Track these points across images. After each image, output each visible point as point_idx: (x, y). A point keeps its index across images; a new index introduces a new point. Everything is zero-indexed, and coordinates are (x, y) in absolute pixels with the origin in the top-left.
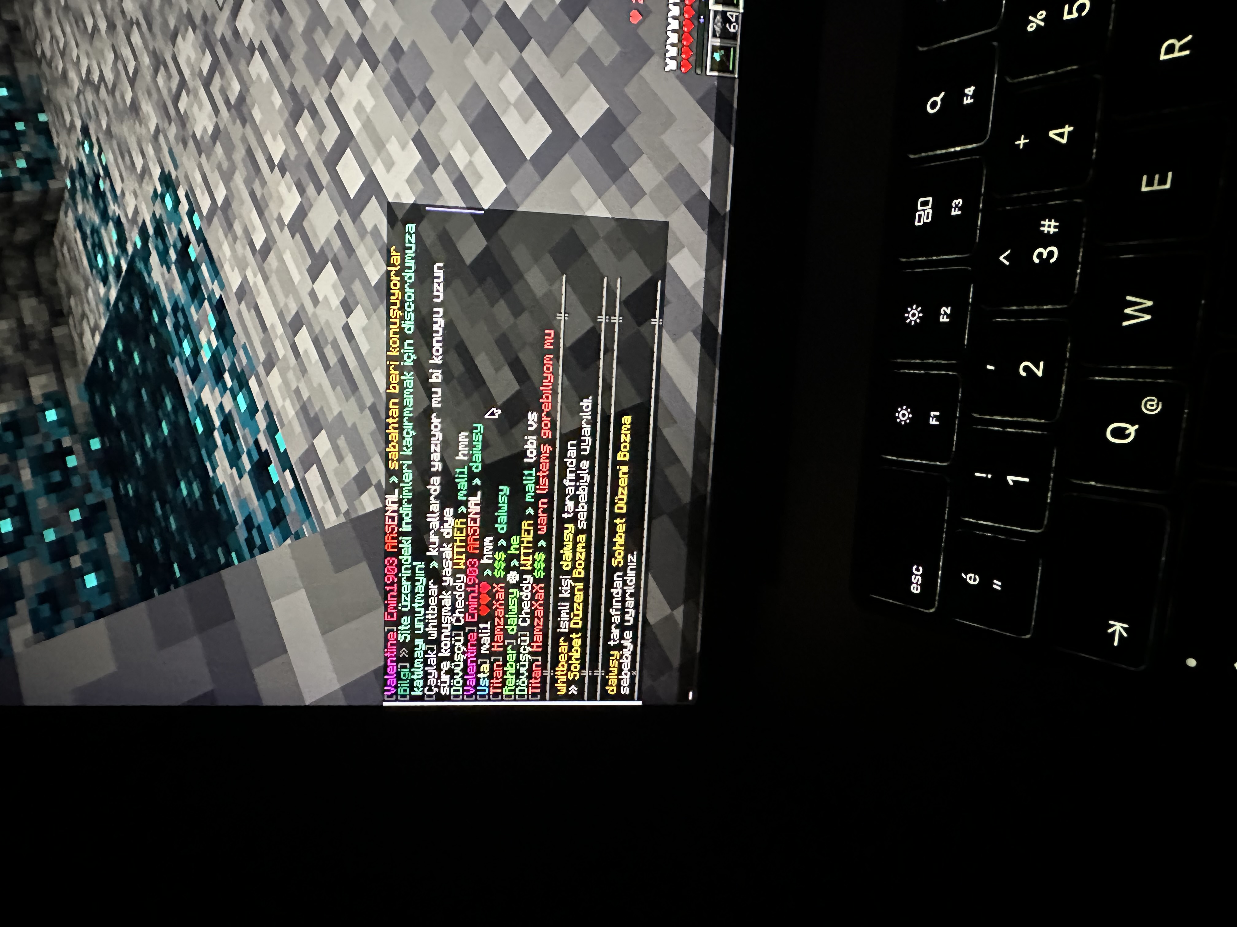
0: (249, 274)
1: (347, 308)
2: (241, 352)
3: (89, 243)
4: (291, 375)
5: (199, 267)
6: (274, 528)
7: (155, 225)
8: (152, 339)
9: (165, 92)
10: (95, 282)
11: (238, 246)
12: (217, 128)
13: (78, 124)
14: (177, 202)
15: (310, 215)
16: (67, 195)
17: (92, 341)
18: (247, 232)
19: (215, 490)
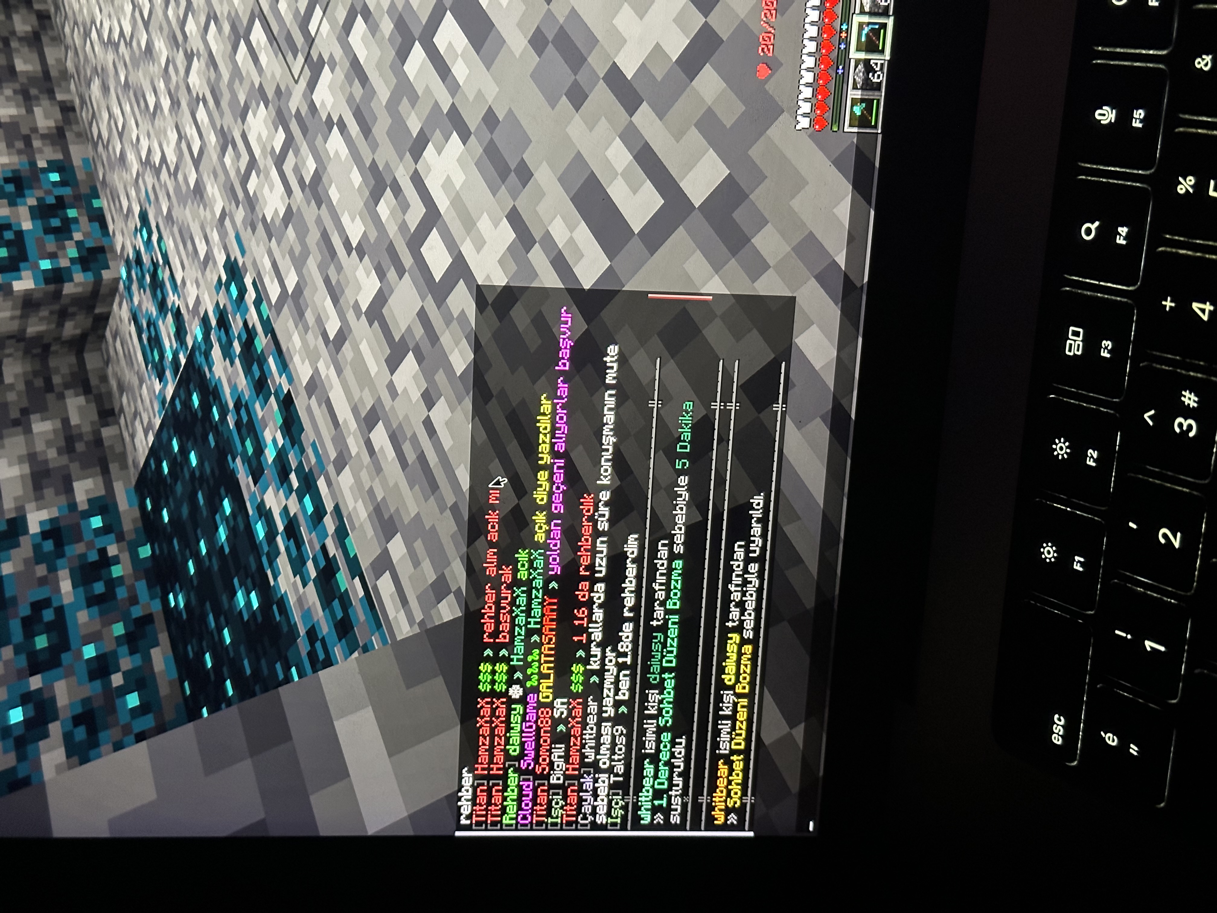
0: (321, 366)
1: (429, 399)
2: (310, 451)
3: (145, 337)
4: (364, 475)
5: (266, 360)
6: (340, 640)
7: (218, 316)
8: (211, 437)
9: (232, 174)
10: (150, 378)
11: (310, 336)
12: (289, 209)
13: (137, 210)
14: (242, 291)
15: (389, 301)
16: (121, 286)
17: (144, 442)
18: (320, 322)
19: (276, 600)
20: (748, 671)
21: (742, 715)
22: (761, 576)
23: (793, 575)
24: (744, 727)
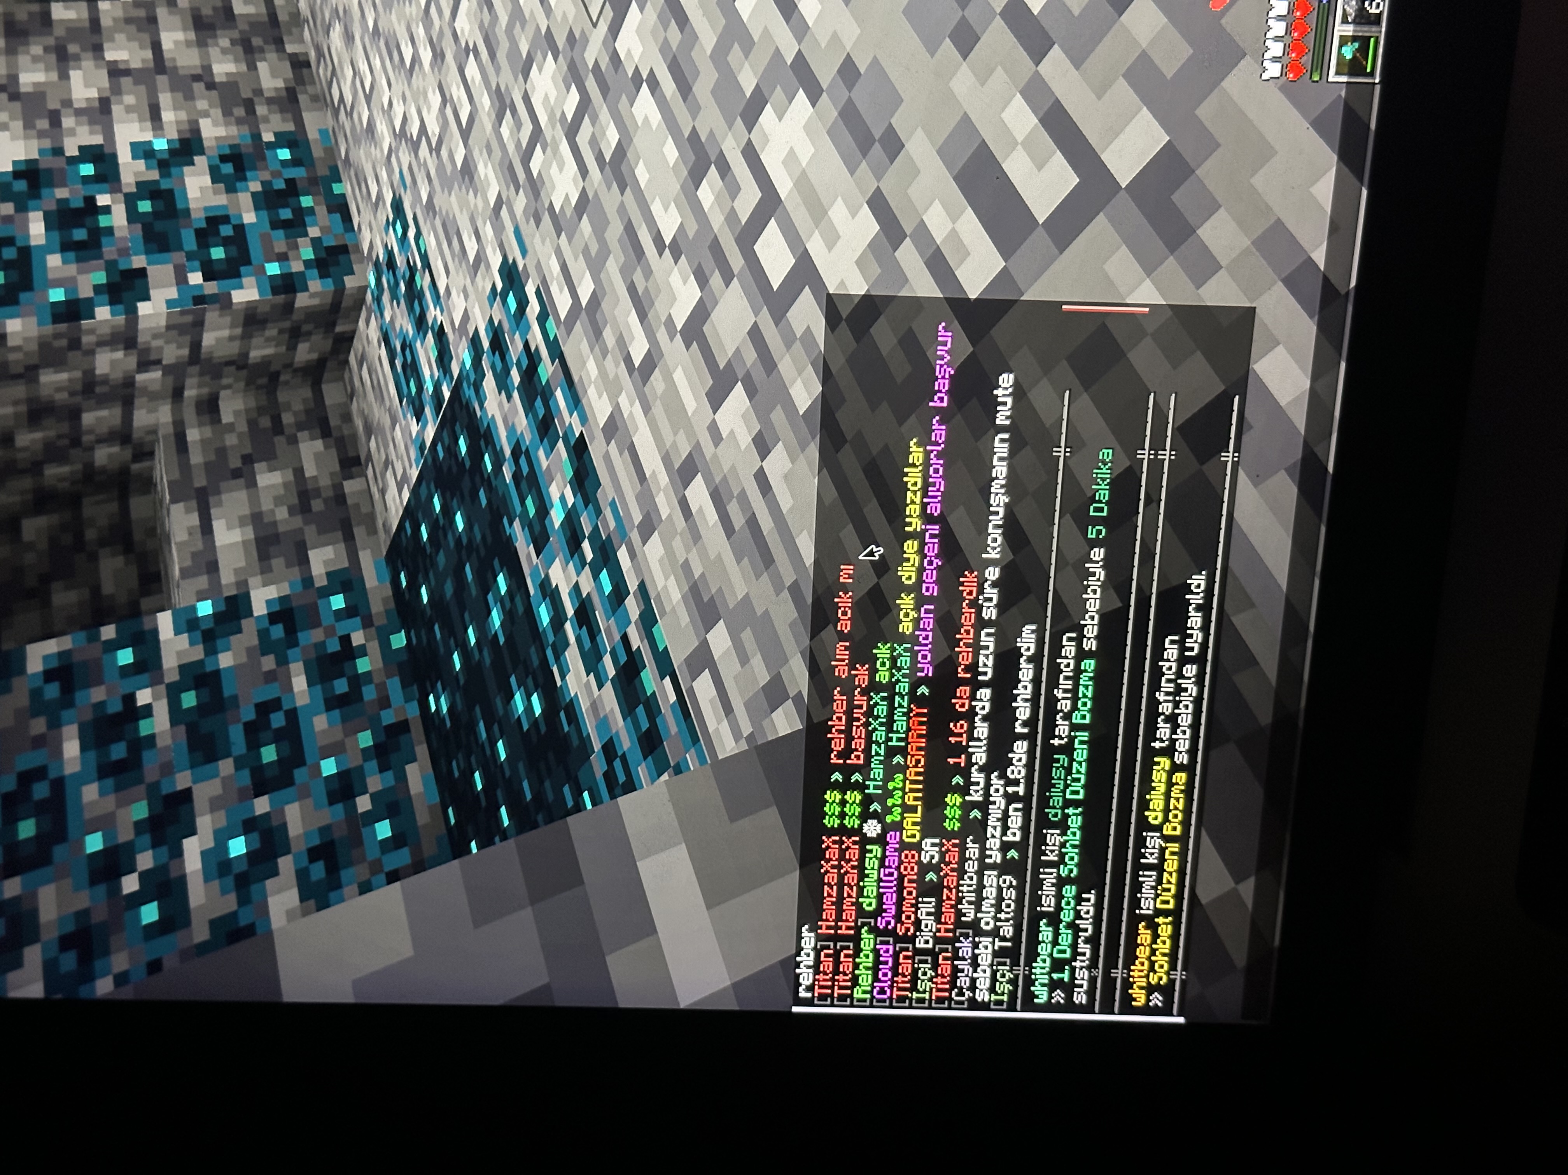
0: (623, 400)
1: (762, 445)
2: (608, 513)
3: (398, 363)
4: (677, 544)
5: (552, 394)
6: (645, 758)
7: (491, 335)
8: (482, 494)
9: (511, 148)
10: (405, 417)
11: (609, 362)
12: (584, 194)
13: (388, 197)
14: (522, 303)
15: (714, 316)
16: (369, 297)
17: (398, 500)
18: (622, 343)
19: (563, 705)
20: (1181, 806)
21: (1172, 864)
22: (1199, 681)
23: (1243, 681)
24: (1174, 880)
